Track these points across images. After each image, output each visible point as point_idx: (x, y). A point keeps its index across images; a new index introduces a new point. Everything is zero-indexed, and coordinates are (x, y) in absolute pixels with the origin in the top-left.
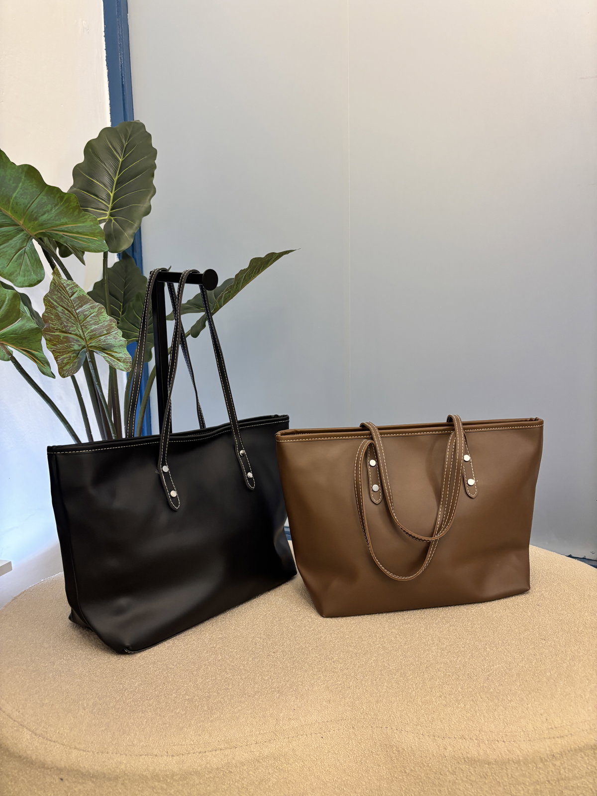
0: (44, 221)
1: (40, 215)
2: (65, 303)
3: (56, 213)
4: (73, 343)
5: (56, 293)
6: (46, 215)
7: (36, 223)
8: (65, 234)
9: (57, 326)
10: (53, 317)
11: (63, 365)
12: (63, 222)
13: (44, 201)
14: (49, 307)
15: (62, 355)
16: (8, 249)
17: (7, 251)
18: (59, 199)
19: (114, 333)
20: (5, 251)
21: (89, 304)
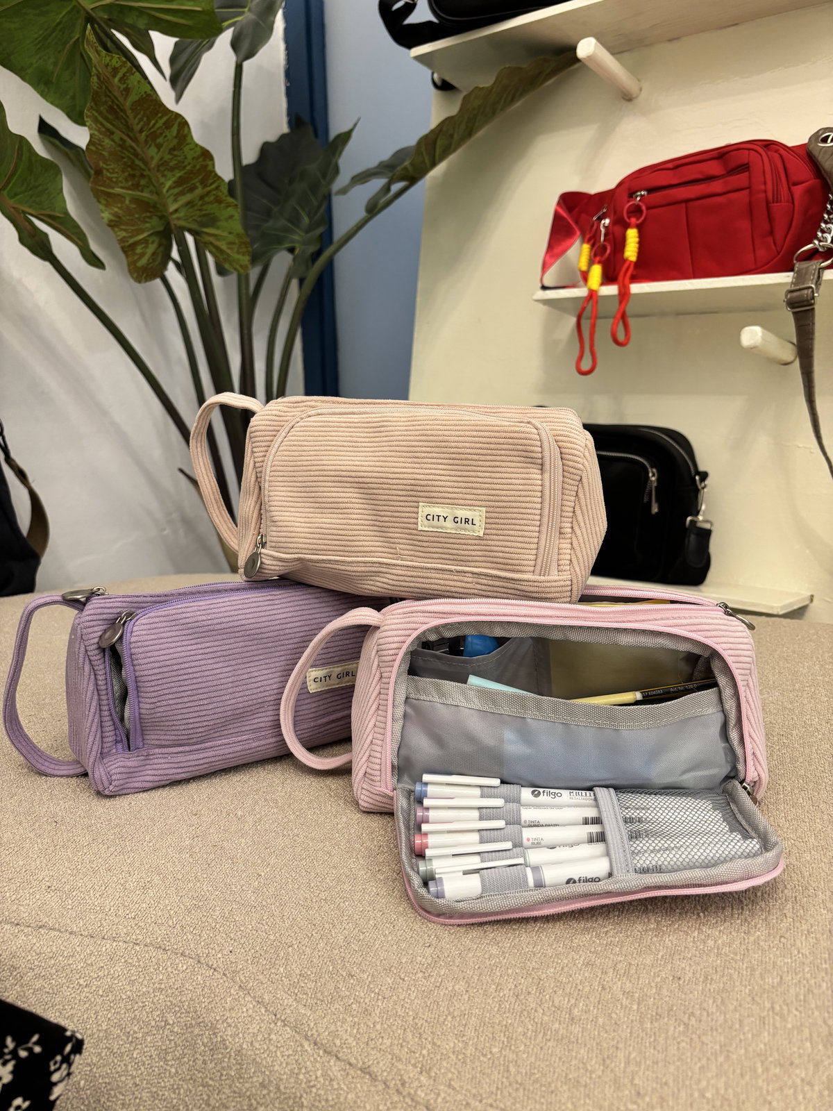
2: (122, 123)
4: (148, 214)
5: (104, 99)
9: (116, 175)
10: (105, 153)
11: (136, 258)
14: (96, 133)
15: (131, 237)
19: (214, 186)
21: (160, 115)
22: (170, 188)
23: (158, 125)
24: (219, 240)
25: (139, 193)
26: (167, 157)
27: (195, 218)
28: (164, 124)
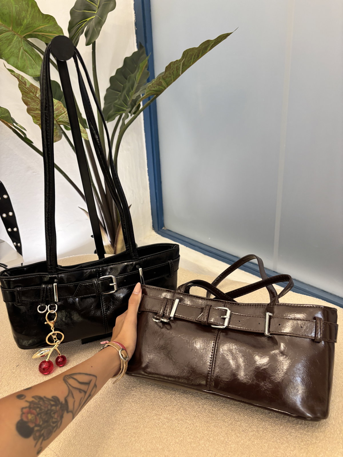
0: (27, 25)
1: (22, 21)
3: (31, 17)
6: (25, 21)
7: (22, 27)
8: (43, 33)
9: (35, 107)
12: (38, 25)
13: (18, 9)
14: (24, 93)
16: (14, 49)
17: (14, 51)
18: (26, 6)
20: (13, 51)
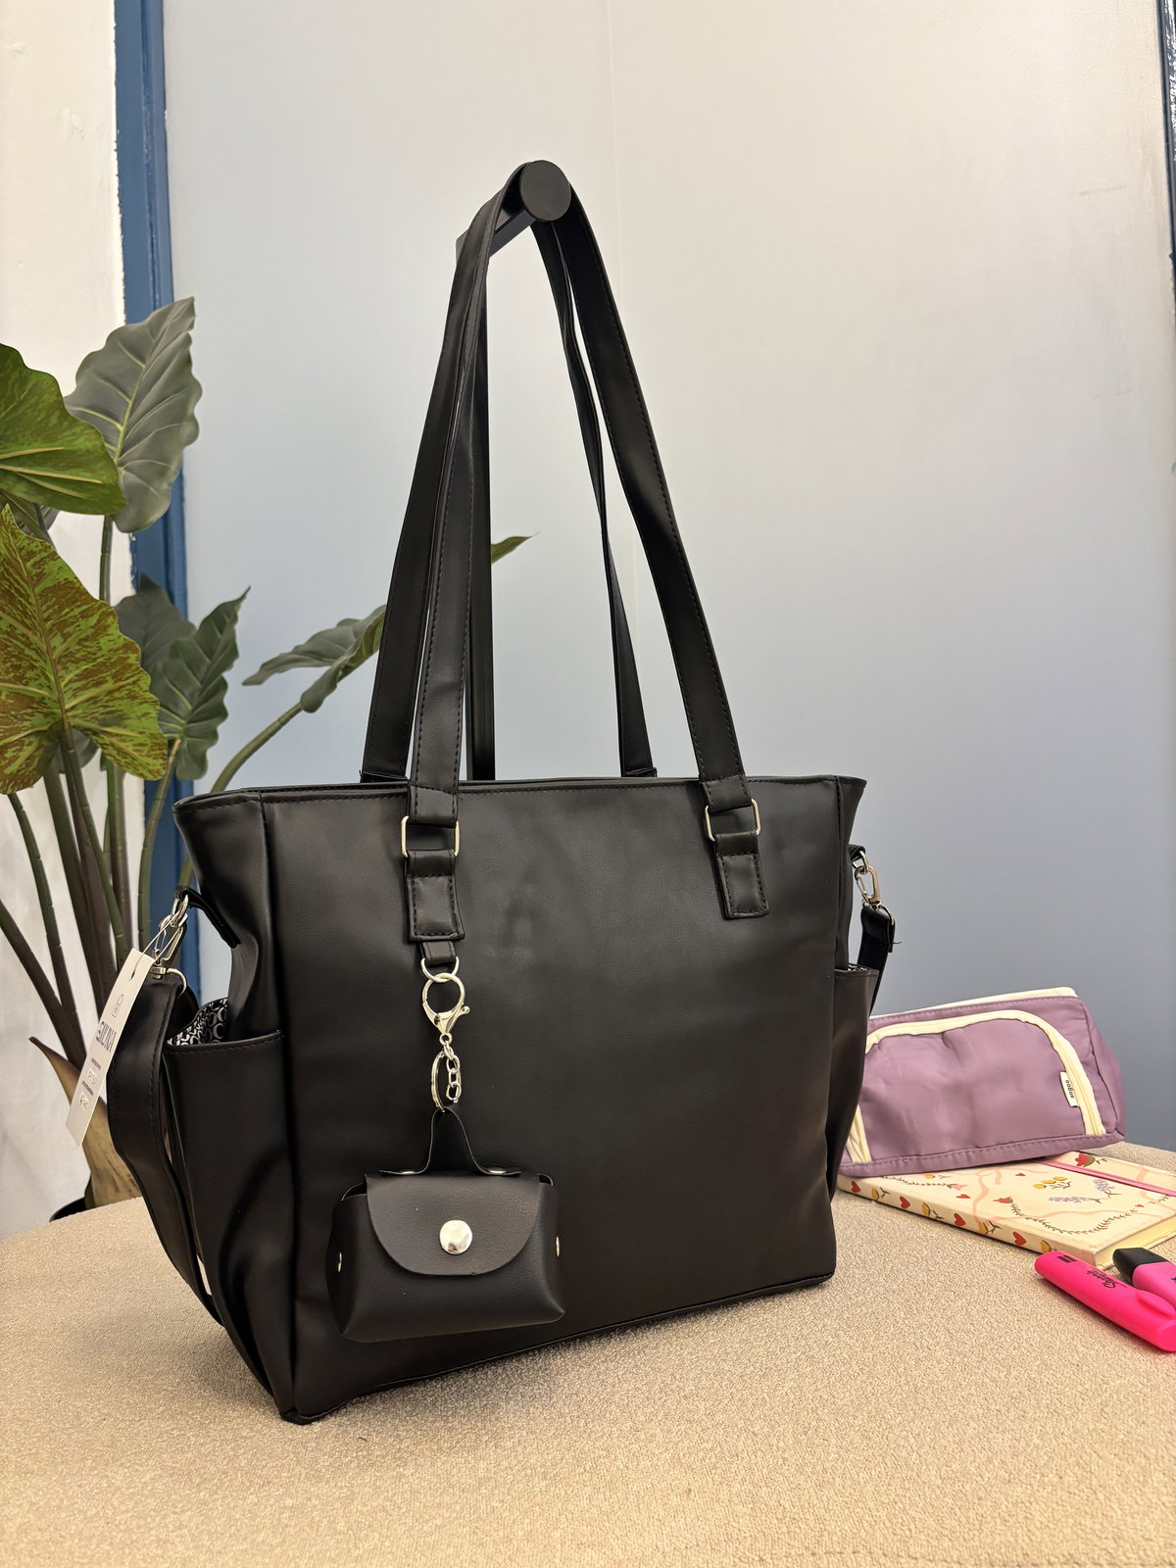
2: (17, 609)
4: (30, 711)
8: (26, 470)
11: (4, 763)
15: (2, 738)
19: (130, 680)
21: (78, 603)
22: (70, 681)
23: (72, 614)
24: (124, 741)
25: (22, 687)
26: (74, 648)
27: (96, 715)
28: (80, 613)
